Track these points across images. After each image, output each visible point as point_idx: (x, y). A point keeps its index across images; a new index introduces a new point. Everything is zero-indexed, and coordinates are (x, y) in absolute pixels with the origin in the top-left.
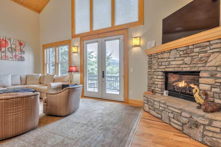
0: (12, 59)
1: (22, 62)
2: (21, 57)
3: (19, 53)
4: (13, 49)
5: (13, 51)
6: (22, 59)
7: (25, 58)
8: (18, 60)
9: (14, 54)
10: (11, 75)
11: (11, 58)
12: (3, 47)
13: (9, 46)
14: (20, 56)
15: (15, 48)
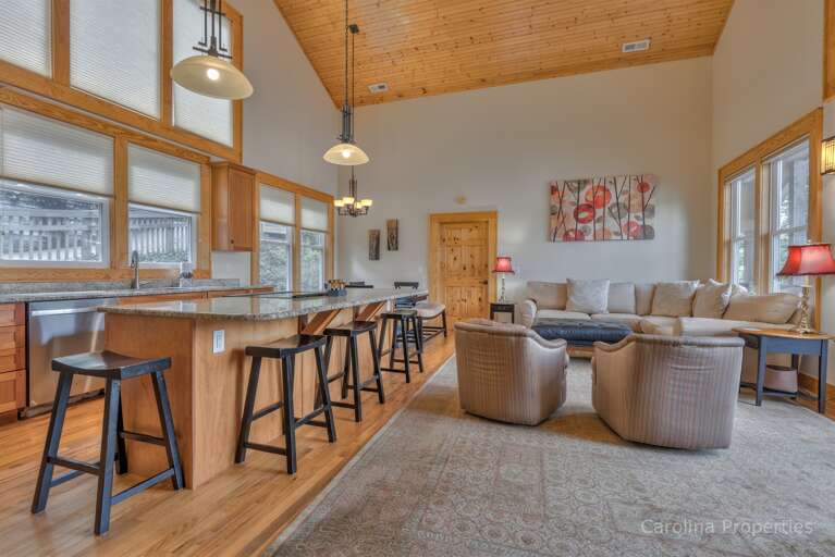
0: (619, 238)
1: (647, 241)
2: (644, 226)
3: (637, 218)
4: (621, 206)
5: (622, 211)
6: (646, 233)
7: (654, 227)
8: (636, 238)
9: (624, 221)
10: (609, 282)
11: (616, 233)
12: (599, 207)
13: (613, 200)
14: (641, 223)
15: (627, 203)
